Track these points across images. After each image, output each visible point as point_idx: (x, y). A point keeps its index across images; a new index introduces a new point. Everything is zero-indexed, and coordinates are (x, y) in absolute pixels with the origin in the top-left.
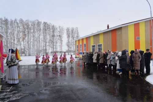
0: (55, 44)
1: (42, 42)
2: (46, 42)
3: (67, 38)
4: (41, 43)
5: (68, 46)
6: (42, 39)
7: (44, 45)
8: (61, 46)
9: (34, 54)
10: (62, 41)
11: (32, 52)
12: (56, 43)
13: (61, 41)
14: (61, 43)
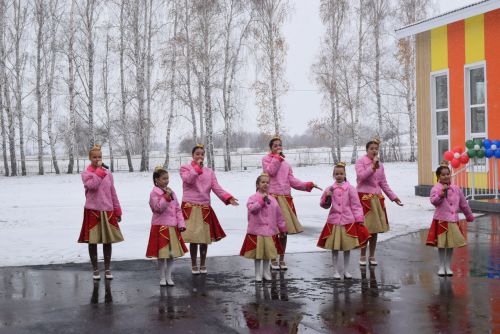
0: (217, 77)
1: (114, 56)
2: (144, 60)
3: (326, 19)
4: (105, 70)
5: (332, 89)
6: (115, 33)
7: (131, 87)
8: (271, 92)
9: (47, 164)
10: (280, 43)
11: (31, 146)
12: (231, 63)
13: (275, 44)
14: (275, 69)
